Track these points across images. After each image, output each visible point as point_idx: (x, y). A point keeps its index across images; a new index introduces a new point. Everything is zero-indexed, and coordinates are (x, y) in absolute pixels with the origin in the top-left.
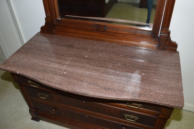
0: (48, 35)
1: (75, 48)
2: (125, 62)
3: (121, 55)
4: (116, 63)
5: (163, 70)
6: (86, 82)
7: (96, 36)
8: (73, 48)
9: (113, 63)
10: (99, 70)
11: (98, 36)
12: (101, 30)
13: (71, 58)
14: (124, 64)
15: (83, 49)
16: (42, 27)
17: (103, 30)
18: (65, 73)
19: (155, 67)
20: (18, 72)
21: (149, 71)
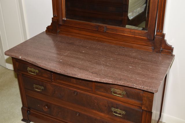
0: (53, 34)
1: (75, 45)
2: (117, 58)
3: (116, 53)
4: (109, 58)
5: (150, 66)
6: (78, 67)
7: (97, 37)
8: (73, 45)
9: (106, 58)
10: (91, 61)
11: (99, 38)
12: (101, 31)
13: (69, 52)
14: (116, 59)
15: (82, 46)
16: (48, 26)
17: (103, 31)
18: (61, 60)
19: (144, 64)
20: (20, 57)
21: (136, 66)
